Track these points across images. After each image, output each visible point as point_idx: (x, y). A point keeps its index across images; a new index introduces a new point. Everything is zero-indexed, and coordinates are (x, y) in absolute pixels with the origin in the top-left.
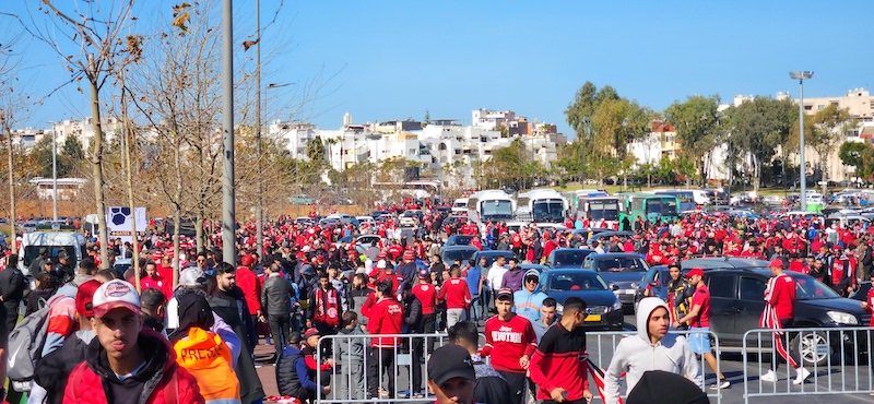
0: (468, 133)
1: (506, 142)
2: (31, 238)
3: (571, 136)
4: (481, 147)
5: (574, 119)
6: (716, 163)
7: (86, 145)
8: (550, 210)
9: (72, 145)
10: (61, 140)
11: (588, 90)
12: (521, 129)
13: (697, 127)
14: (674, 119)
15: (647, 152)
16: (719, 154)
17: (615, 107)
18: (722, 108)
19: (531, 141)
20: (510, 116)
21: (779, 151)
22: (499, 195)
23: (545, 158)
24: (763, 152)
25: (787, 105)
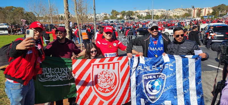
0: (101, 15)
1: (105, 16)
2: (60, 25)
3: (111, 15)
4: (103, 16)
5: (112, 13)
6: (125, 17)
7: (63, 16)
8: (112, 22)
9: (62, 16)
10: (61, 16)
11: (113, 10)
12: (106, 14)
13: (124, 14)
14: (122, 13)
15: (119, 16)
16: (126, 16)
17: (116, 12)
18: (126, 12)
19: (107, 16)
20: (105, 13)
21: (131, 16)
22: (107, 20)
23: (109, 17)
24: (129, 16)
25: (132, 11)
